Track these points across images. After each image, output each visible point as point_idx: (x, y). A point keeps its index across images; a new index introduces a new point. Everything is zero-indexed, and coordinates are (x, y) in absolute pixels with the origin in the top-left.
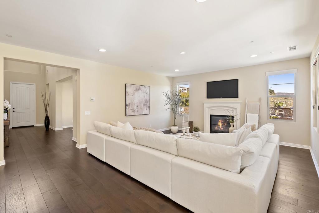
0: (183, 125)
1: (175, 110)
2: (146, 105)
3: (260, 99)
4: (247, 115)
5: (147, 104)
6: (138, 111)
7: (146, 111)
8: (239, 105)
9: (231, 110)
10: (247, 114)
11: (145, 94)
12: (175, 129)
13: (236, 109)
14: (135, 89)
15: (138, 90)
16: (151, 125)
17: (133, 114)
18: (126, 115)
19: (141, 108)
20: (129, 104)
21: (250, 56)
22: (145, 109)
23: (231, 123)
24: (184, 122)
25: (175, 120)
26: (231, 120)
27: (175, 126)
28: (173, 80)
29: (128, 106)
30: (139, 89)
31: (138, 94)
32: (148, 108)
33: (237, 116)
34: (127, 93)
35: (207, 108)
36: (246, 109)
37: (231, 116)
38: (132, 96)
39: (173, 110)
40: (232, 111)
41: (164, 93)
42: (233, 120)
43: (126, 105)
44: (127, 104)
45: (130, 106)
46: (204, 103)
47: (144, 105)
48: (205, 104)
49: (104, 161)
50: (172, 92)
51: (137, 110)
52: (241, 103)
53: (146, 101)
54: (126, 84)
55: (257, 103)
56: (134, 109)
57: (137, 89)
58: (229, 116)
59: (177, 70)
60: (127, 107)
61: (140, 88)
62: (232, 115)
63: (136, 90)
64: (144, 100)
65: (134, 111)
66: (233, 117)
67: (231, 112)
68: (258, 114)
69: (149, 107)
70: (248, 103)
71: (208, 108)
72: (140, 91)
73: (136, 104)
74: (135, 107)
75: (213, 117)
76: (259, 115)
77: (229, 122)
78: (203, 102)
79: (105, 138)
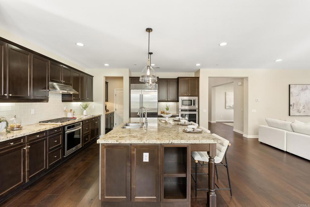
6: (304, 112)
15: (305, 89)
17: (298, 114)
18: (289, 115)
19: (308, 109)
20: (294, 104)
31: (304, 94)
34: (291, 93)
38: (298, 96)
43: (290, 105)
44: (291, 104)
45: (295, 106)
49: (285, 150)
51: (303, 110)
54: (289, 85)
56: (299, 109)
57: (304, 89)
60: (291, 107)
61: (307, 88)
63: (302, 90)
65: (299, 111)
72: (307, 91)
73: (301, 105)
74: (301, 108)
79: (286, 132)
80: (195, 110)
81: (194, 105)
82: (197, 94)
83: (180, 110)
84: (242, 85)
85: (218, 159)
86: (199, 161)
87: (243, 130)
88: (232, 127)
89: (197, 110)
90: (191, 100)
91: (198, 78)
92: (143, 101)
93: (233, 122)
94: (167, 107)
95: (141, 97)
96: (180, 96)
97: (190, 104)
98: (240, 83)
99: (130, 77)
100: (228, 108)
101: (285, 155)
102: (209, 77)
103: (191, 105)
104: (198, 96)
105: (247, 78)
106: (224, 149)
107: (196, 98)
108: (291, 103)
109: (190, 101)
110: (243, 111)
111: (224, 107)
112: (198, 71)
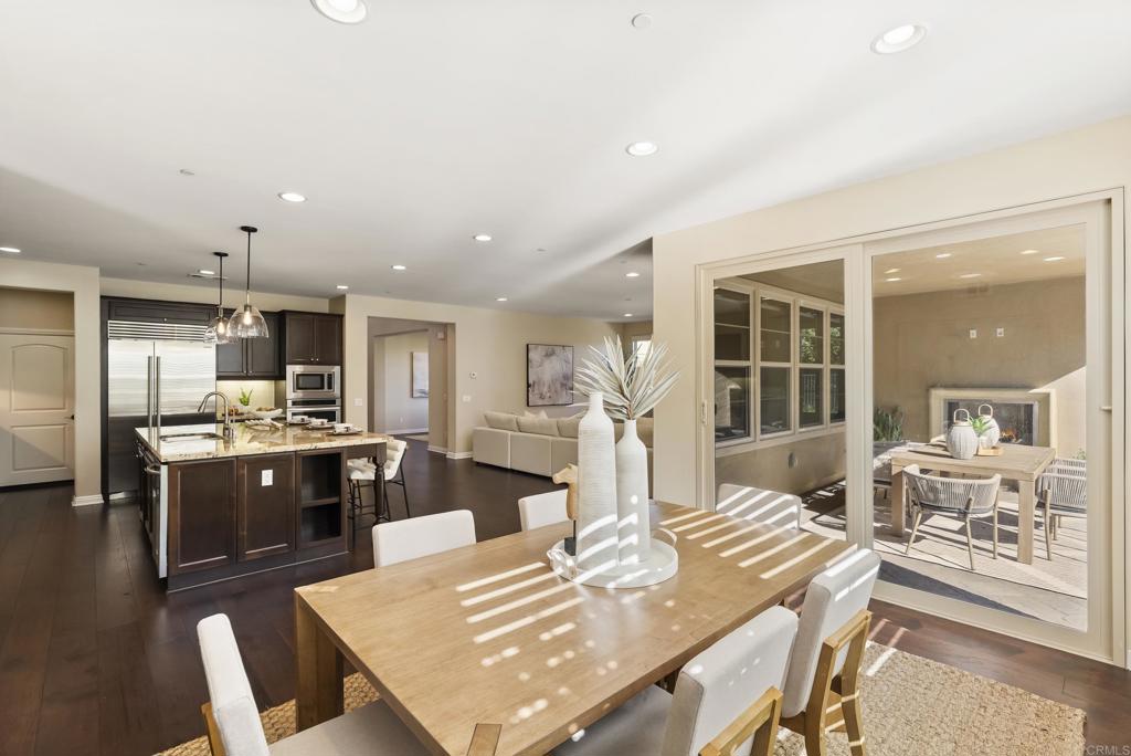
2: (566, 385)
5: (568, 383)
6: (550, 397)
7: (565, 397)
11: (564, 362)
14: (544, 353)
15: (551, 355)
17: (540, 402)
18: (528, 405)
19: (556, 392)
20: (534, 382)
22: (565, 393)
29: (532, 387)
31: (550, 363)
32: (569, 392)
34: (531, 361)
38: (541, 367)
43: (528, 386)
44: (529, 383)
45: (536, 387)
47: (563, 385)
49: (509, 467)
51: (548, 395)
53: (566, 377)
54: (528, 345)
56: (543, 393)
57: (548, 354)
60: (529, 389)
61: (554, 352)
64: (562, 375)
65: (542, 396)
69: (572, 390)
72: (553, 358)
73: (546, 383)
74: (545, 389)
79: (510, 433)
80: (333, 402)
81: (330, 387)
82: (337, 358)
83: (289, 403)
84: (445, 339)
85: (390, 473)
86: (358, 481)
87: (445, 445)
88: (426, 443)
89: (338, 402)
90: (322, 376)
91: (341, 317)
92: (162, 376)
93: (426, 433)
94: (244, 396)
95: (154, 365)
96: (290, 364)
97: (319, 386)
98: (441, 335)
99: (102, 297)
100: (419, 395)
101: (509, 475)
102: (369, 317)
103: (322, 388)
104: (341, 362)
105: (453, 325)
106: (398, 456)
107: (337, 369)
108: (531, 382)
109: (318, 378)
110: (446, 401)
111: (408, 394)
112: (340, 299)
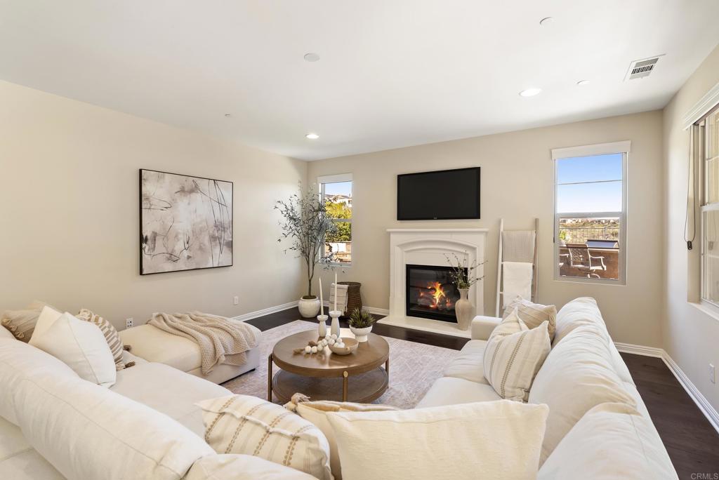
0: (334, 296)
1: (312, 251)
2: (219, 238)
3: (536, 221)
4: (502, 266)
5: (223, 235)
6: (189, 257)
7: (219, 256)
8: (482, 237)
9: (462, 253)
10: (504, 263)
11: (216, 206)
12: (308, 306)
13: (474, 249)
14: (177, 187)
15: (192, 191)
16: (236, 297)
17: (169, 267)
18: (141, 273)
19: (201, 248)
20: (155, 235)
21: (520, 94)
22: (217, 250)
23: (461, 287)
24: (336, 285)
25: (310, 281)
26: (461, 281)
27: (310, 297)
28: (308, 169)
29: (149, 242)
30: (196, 189)
31: (189, 204)
32: (225, 249)
33: (478, 268)
34: (147, 199)
35: (398, 246)
36: (500, 248)
37: (461, 269)
38: (168, 210)
39: (303, 252)
40: (465, 254)
41: (278, 205)
42: (465, 279)
43: (142, 240)
44: (144, 235)
45: (159, 242)
46: (389, 233)
47: (213, 238)
48: (392, 236)
50: (302, 202)
51: (186, 253)
52: (487, 233)
53: (220, 226)
54: (141, 170)
55: (529, 233)
56: (173, 251)
57: (186, 189)
58: (456, 268)
59: (313, 136)
60: (144, 245)
61: (196, 186)
62: (463, 266)
63: (182, 191)
64: (212, 223)
65: (172, 257)
66: (466, 269)
67: (461, 257)
68: (531, 264)
69: (230, 245)
70: (505, 235)
71: (402, 246)
72: (197, 197)
73: (180, 236)
74: (180, 246)
75: (413, 271)
76: (533, 267)
77: (457, 287)
78: (388, 230)
